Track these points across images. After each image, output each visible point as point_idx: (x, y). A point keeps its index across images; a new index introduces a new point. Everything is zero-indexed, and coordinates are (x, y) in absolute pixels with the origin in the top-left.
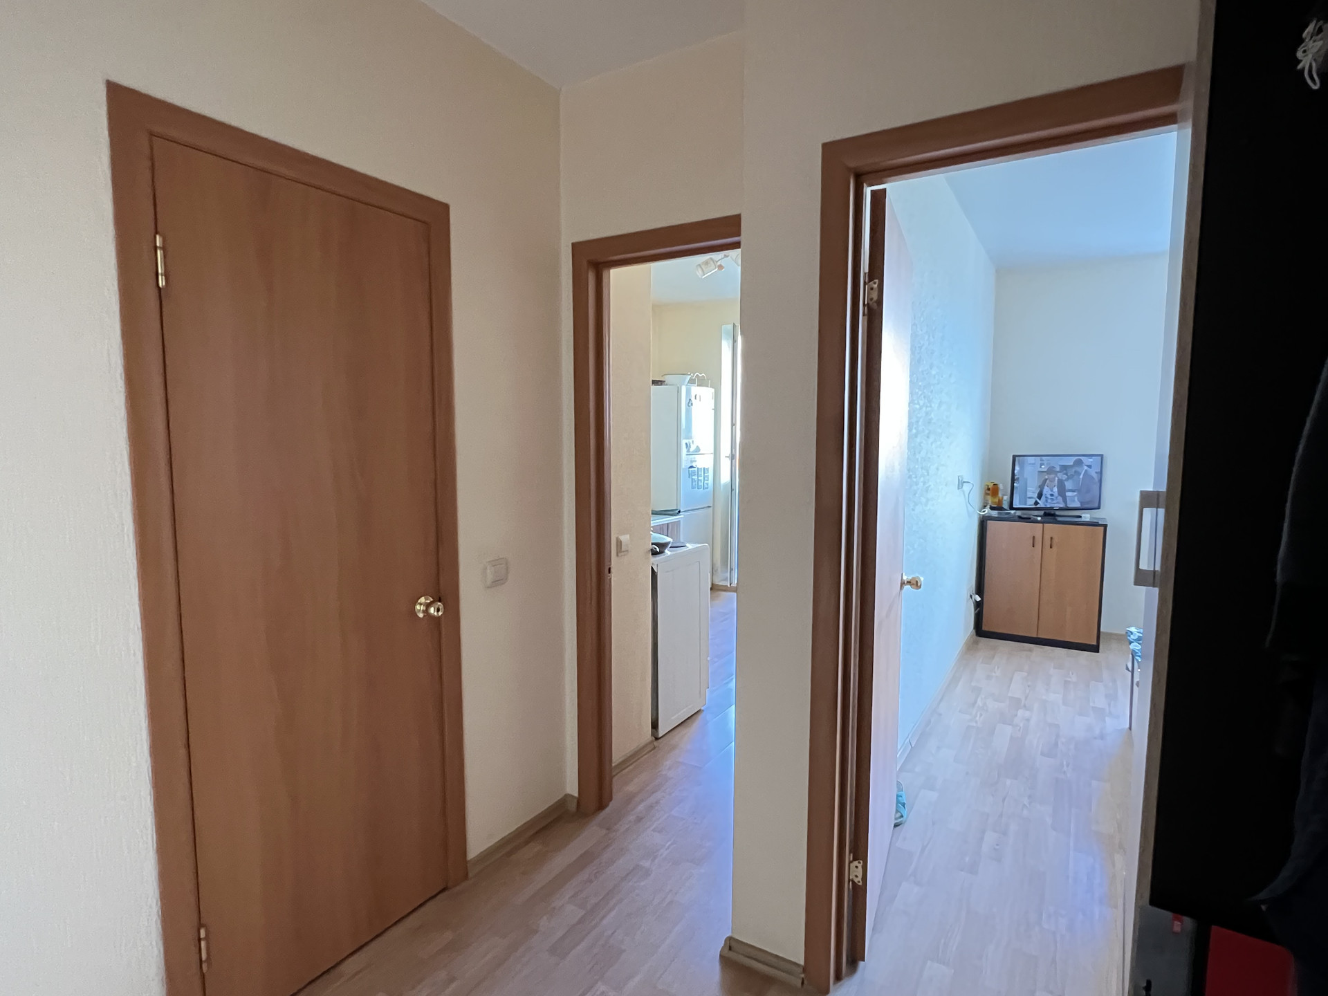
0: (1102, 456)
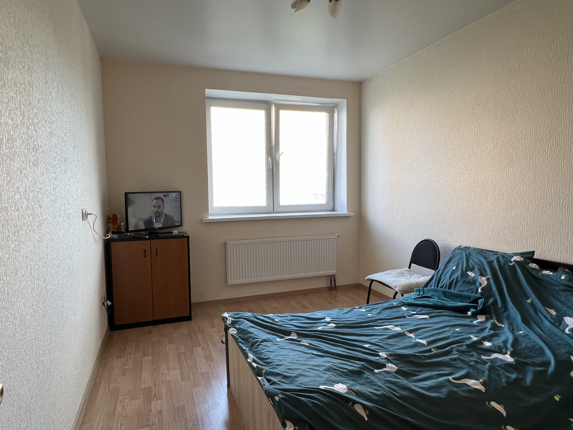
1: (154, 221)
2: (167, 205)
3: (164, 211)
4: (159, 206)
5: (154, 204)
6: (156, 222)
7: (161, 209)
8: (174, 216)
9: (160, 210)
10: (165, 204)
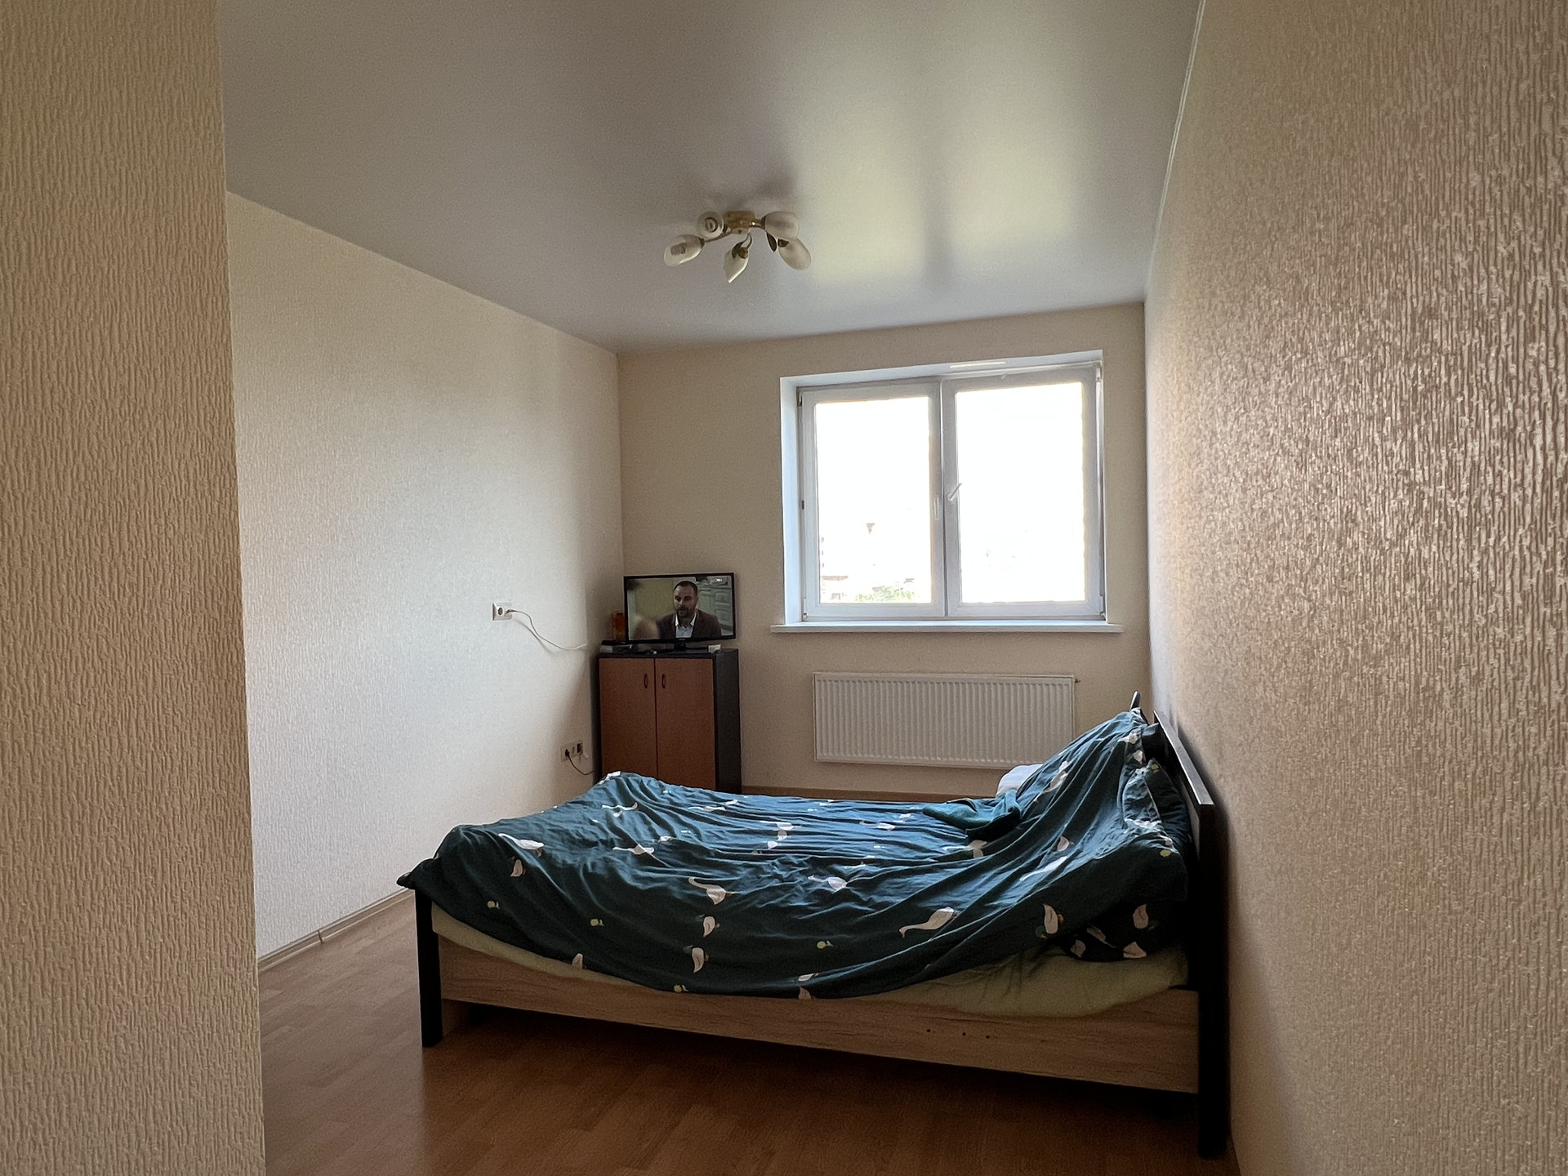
0: (732, 575)
1: (677, 623)
2: (704, 595)
3: (697, 607)
4: (687, 599)
5: (676, 594)
6: (680, 625)
7: (693, 601)
8: (718, 617)
9: (688, 604)
10: (699, 594)
